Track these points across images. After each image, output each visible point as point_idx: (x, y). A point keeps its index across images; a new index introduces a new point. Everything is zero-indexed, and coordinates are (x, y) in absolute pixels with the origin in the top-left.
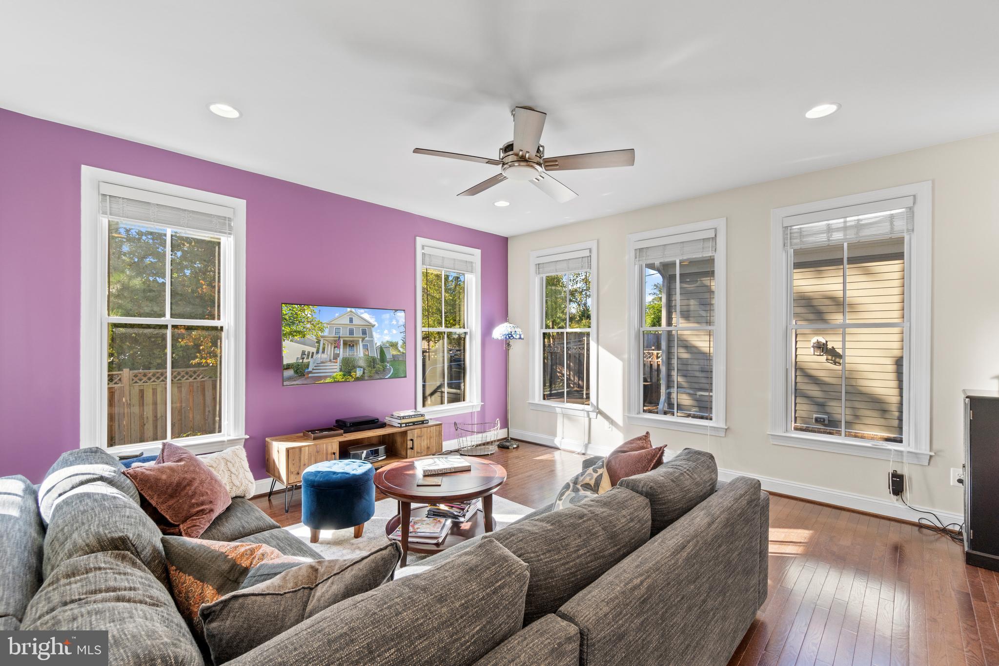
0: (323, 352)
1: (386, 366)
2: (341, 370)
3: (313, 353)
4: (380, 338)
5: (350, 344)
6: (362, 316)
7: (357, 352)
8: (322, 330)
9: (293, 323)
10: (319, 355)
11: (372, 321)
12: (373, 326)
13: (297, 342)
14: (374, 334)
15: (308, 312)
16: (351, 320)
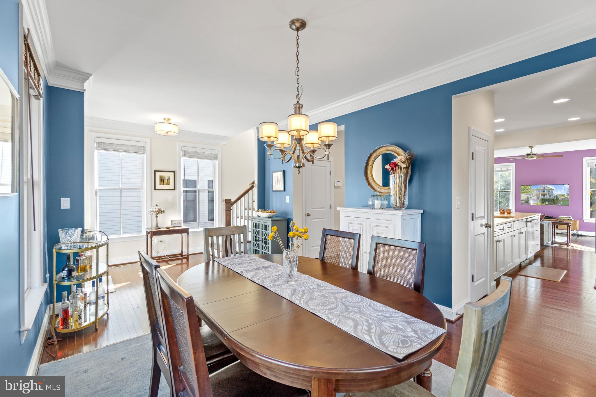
0: (534, 197)
1: (559, 202)
2: (540, 202)
3: (530, 197)
4: (555, 193)
5: (544, 195)
6: (549, 187)
7: (546, 197)
8: (534, 191)
9: (525, 190)
10: (532, 198)
11: (553, 188)
12: (553, 190)
13: (525, 194)
14: (553, 192)
15: (529, 187)
16: (544, 188)
